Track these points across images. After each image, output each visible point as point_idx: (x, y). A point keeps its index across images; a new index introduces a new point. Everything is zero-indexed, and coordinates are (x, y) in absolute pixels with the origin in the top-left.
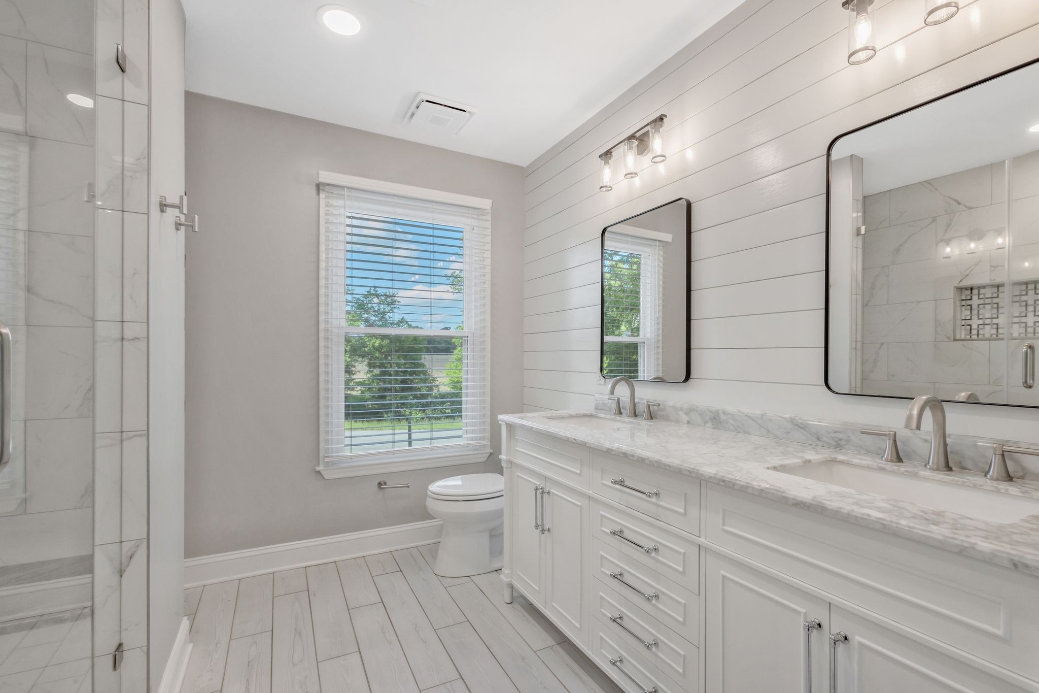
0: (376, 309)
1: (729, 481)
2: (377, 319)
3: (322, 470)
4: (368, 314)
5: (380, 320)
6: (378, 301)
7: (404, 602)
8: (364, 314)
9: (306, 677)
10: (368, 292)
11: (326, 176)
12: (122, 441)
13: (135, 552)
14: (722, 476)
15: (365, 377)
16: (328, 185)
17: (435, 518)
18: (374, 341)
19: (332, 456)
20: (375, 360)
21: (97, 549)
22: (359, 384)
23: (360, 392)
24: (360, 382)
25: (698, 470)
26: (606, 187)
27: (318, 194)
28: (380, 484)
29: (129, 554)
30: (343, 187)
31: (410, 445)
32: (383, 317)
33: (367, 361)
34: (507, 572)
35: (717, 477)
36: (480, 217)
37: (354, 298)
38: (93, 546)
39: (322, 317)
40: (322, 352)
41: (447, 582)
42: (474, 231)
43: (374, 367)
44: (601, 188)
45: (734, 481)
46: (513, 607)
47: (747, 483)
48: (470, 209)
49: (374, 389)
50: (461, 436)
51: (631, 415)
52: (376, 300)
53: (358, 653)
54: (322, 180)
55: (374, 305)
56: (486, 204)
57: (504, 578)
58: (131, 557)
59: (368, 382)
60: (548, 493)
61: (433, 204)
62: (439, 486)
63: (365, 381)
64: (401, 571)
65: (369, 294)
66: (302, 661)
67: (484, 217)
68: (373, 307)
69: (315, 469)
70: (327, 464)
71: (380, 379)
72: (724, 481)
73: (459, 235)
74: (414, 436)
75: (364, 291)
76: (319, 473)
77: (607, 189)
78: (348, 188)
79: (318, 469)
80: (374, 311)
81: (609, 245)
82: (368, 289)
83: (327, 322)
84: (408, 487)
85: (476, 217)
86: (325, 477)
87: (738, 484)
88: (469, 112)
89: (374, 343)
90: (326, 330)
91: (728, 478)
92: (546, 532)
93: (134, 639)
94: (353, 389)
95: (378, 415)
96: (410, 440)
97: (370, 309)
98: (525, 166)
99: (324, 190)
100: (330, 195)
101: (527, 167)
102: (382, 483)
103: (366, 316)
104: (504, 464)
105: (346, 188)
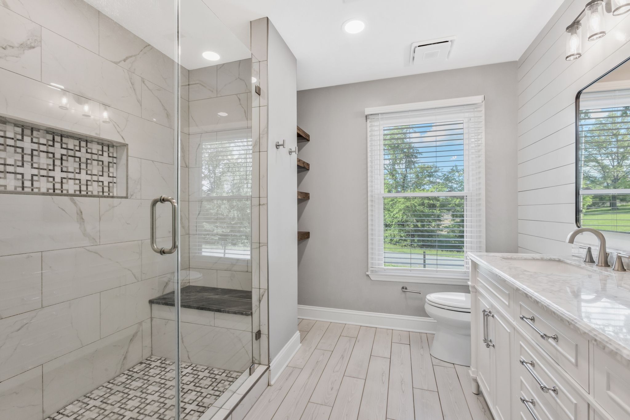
0: (457, 179)
1: (600, 342)
2: (458, 186)
3: (370, 274)
4: (451, 183)
5: (460, 186)
6: (458, 174)
7: (402, 364)
8: (449, 183)
9: (336, 380)
10: (451, 169)
11: (368, 111)
12: (260, 247)
13: (264, 294)
14: (595, 335)
15: (449, 223)
16: (371, 115)
17: (430, 317)
18: (455, 200)
19: (375, 267)
20: (456, 212)
21: (253, 289)
22: (446, 227)
23: (446, 232)
24: (446, 226)
25: (576, 323)
26: (573, 55)
27: (367, 121)
28: (403, 288)
29: (262, 294)
30: (378, 114)
31: (425, 267)
32: (461, 185)
33: (451, 213)
34: (473, 369)
35: (591, 334)
36: (476, 110)
37: (442, 174)
38: (252, 288)
39: (369, 189)
40: (369, 208)
41: (435, 362)
42: (471, 121)
43: (457, 217)
44: (567, 57)
45: (605, 343)
46: (478, 398)
47: (617, 349)
48: (465, 106)
49: (456, 231)
50: (463, 266)
51: (600, 264)
52: (457, 174)
53: (365, 380)
54: (366, 113)
55: (455, 177)
56: (478, 99)
57: (472, 372)
58: (263, 296)
59: (451, 227)
60: (493, 316)
61: (436, 109)
62: (433, 297)
63: (449, 226)
64: (410, 345)
65: (453, 170)
66: (338, 371)
67: (479, 109)
68: (455, 179)
69: (366, 273)
70: (372, 271)
71: (459, 225)
72: (596, 340)
73: (460, 126)
74: (427, 262)
75: (449, 169)
76: (368, 275)
77: (575, 57)
78: (381, 114)
79: (367, 273)
80: (456, 181)
81: (583, 106)
82: (451, 168)
83: (372, 191)
84: (420, 293)
85: (473, 110)
86: (372, 279)
87: (608, 347)
88: (451, 41)
89: (455, 201)
90: (372, 196)
91: (601, 338)
92: (491, 347)
93: (264, 330)
94: (442, 231)
95: (458, 248)
96: (425, 264)
97: (453, 180)
98: (518, 60)
99: (369, 118)
100: (373, 120)
101: (519, 60)
102: (405, 288)
103: (450, 184)
104: (470, 289)
105: (380, 114)
